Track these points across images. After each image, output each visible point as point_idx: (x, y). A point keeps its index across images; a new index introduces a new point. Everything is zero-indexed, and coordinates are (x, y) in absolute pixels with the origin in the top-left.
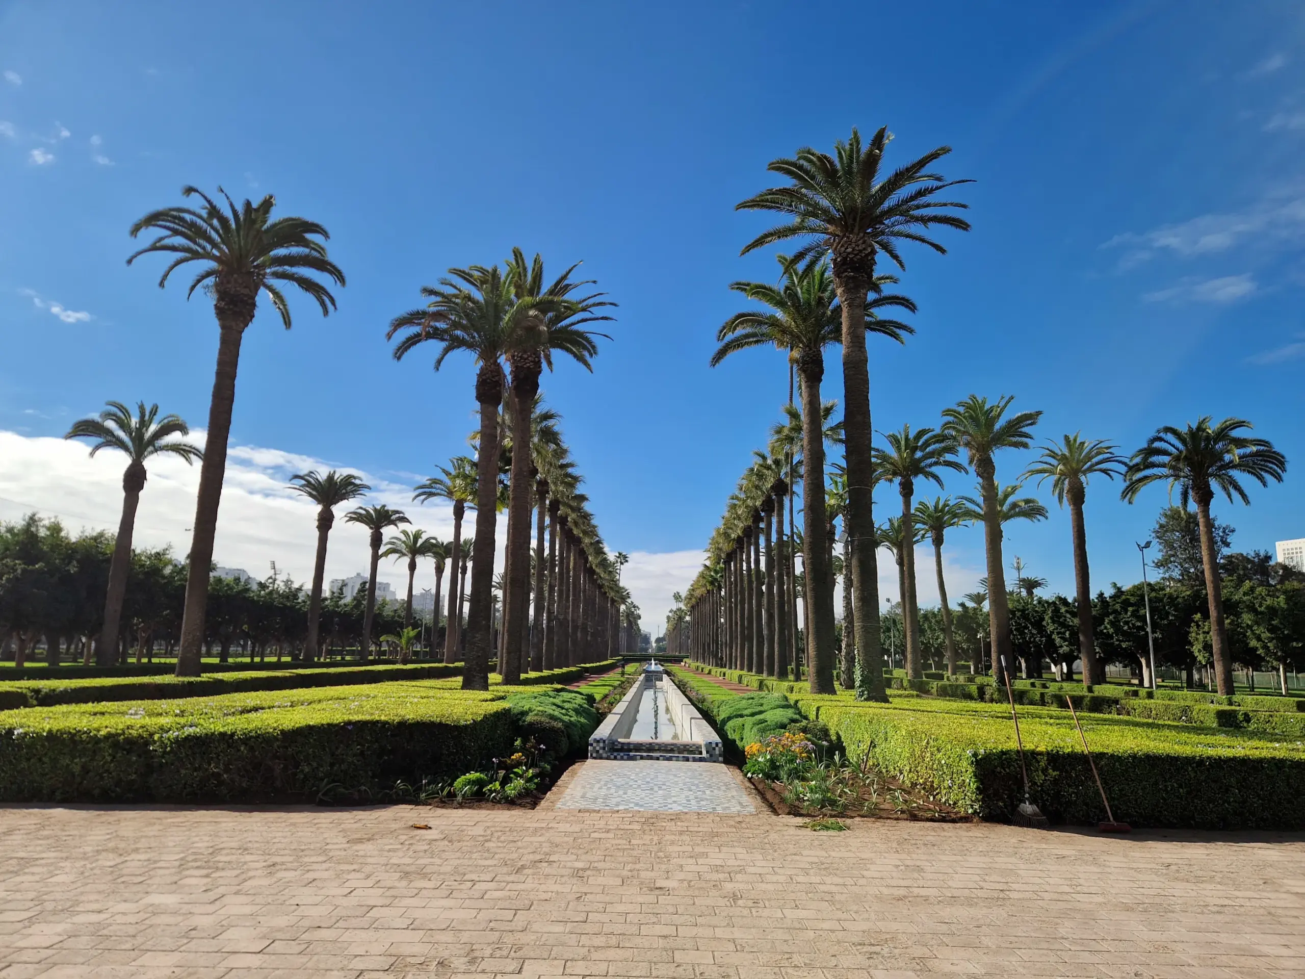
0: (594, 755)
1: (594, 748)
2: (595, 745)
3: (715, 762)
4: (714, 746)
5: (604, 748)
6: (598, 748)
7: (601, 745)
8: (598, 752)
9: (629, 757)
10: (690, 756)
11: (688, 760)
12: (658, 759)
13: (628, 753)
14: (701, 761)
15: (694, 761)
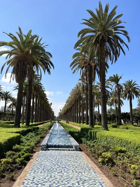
0: (42, 149)
3: (77, 151)
4: (77, 146)
5: (45, 147)
6: (43, 147)
7: (44, 146)
8: (43, 148)
9: (52, 150)
10: (70, 149)
11: (69, 150)
12: (61, 150)
13: (52, 148)
14: (73, 150)
15: (71, 150)
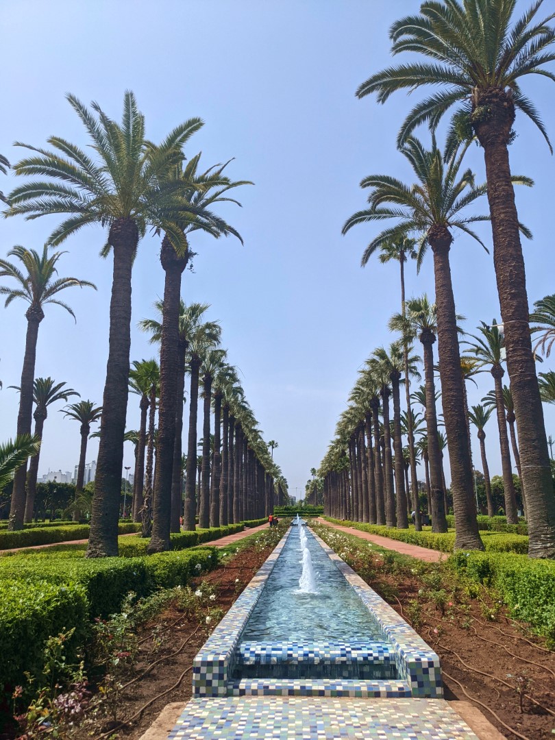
1: (203, 676)
2: (204, 670)
3: (428, 696)
4: (425, 666)
5: (220, 677)
6: (209, 677)
7: (216, 670)
8: (209, 683)
9: (268, 692)
10: (382, 686)
11: (377, 694)
12: (321, 694)
13: (265, 682)
14: (402, 694)
15: (390, 695)
